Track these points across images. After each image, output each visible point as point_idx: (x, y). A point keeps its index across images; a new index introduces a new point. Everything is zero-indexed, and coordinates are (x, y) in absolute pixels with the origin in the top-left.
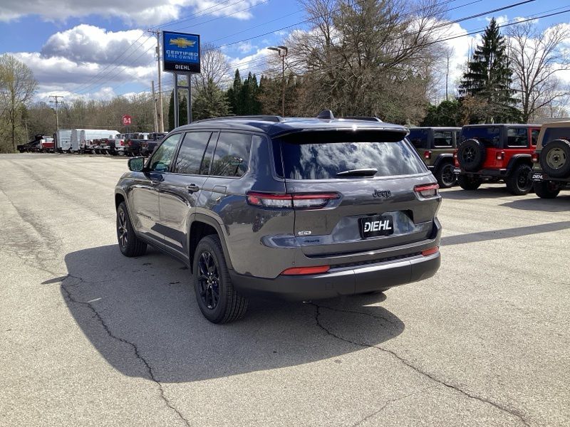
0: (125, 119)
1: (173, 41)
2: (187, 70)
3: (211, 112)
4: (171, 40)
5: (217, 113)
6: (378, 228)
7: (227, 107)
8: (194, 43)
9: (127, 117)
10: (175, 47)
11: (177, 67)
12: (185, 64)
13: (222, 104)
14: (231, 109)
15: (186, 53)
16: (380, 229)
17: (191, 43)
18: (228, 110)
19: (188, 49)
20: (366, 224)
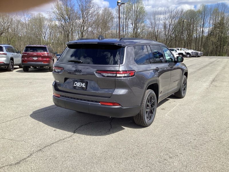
20: (75, 82)
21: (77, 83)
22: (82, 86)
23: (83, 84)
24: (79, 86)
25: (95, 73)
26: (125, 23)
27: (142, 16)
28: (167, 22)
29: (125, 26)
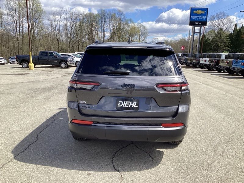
0: (182, 48)
1: (195, 12)
2: (200, 25)
3: (219, 44)
4: (194, 11)
5: (222, 45)
6: (129, 105)
7: (228, 42)
8: (205, 12)
9: (183, 47)
10: (196, 15)
11: (195, 23)
12: (199, 22)
13: (226, 40)
14: (230, 43)
15: (200, 17)
16: (130, 106)
17: (203, 12)
18: (228, 43)
19: (202, 15)
20: (120, 102)
21: (122, 102)
22: (132, 105)
23: (132, 103)
24: (125, 106)
25: (155, 87)
26: (18, 22)
27: (40, 14)
28: (69, 24)
29: (18, 25)
